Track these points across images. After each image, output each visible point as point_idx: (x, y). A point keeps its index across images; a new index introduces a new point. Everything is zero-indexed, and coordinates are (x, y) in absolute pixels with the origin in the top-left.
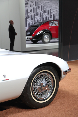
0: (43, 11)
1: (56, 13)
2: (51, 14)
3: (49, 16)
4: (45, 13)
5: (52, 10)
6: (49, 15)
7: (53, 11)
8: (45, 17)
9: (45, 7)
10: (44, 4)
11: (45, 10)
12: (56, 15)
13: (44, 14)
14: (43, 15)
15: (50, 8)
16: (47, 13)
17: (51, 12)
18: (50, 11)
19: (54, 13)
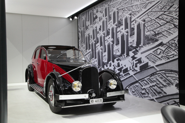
0: (116, 23)
1: (144, 21)
2: (132, 27)
3: (127, 32)
4: (119, 27)
5: (135, 14)
6: (129, 30)
7: (136, 17)
9: (120, 14)
10: (118, 7)
11: (119, 19)
12: (144, 25)
13: (118, 30)
14: (117, 33)
15: (130, 12)
16: (123, 27)
17: (131, 22)
18: (131, 18)
19: (140, 21)
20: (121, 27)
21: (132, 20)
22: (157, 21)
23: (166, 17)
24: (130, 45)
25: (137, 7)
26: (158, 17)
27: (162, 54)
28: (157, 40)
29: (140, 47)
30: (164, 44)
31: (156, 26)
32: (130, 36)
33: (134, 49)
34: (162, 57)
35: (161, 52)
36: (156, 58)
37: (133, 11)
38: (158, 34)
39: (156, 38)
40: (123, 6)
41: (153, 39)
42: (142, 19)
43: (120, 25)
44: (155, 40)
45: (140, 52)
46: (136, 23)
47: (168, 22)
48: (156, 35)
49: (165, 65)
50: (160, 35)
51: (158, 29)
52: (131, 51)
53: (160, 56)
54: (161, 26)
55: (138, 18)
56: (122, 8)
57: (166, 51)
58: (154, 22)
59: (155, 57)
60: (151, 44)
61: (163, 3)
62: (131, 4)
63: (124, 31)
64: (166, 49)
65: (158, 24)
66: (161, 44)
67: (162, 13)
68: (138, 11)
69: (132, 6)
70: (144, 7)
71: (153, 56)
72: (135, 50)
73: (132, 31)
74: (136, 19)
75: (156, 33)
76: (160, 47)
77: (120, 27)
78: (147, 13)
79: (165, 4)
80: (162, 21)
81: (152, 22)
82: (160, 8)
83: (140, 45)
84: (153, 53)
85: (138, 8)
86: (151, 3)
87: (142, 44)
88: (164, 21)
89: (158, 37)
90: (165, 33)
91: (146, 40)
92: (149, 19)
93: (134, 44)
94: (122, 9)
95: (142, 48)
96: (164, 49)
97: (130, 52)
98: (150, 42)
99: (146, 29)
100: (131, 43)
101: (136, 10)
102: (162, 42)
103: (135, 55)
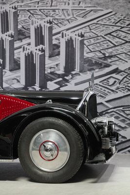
0: (11, 31)
1: (82, 36)
2: (54, 42)
3: (43, 50)
4: (21, 40)
5: (60, 22)
6: (46, 47)
7: (63, 28)
8: (20, 55)
9: (21, 18)
10: (16, 4)
11: (20, 27)
12: (82, 43)
13: (17, 44)
14: (12, 49)
15: (48, 19)
16: (32, 40)
17: (51, 35)
18: (50, 29)
20: (25, 41)
21: (54, 32)
22: (108, 38)
23: (124, 34)
24: (48, 71)
25: (65, 12)
26: (110, 34)
27: (118, 85)
28: (108, 66)
29: (72, 75)
30: (122, 71)
31: (105, 45)
32: (50, 57)
33: (59, 78)
34: (118, 88)
35: (115, 82)
36: (107, 90)
37: (57, 17)
38: (110, 57)
39: (105, 62)
40: (30, 6)
41: (101, 64)
42: (77, 33)
43: (21, 37)
44: (103, 65)
45: (73, 82)
46: (63, 37)
47: (127, 42)
48: (105, 58)
49: (123, 99)
50: (113, 59)
51: (110, 50)
52: (51, 81)
53: (113, 88)
54: (115, 46)
55: (68, 30)
56: (27, 9)
57: (124, 81)
58: (103, 39)
59: (104, 89)
60: (97, 70)
61: (119, 15)
62: (51, 6)
63: (33, 48)
64: (125, 77)
65: (110, 43)
66: (116, 71)
67: (116, 28)
68: (68, 20)
69: (54, 10)
70: (83, 15)
71: (100, 87)
72: (61, 79)
73: (54, 49)
74: (64, 32)
75: (107, 55)
76: (114, 75)
77: (23, 40)
78: (89, 26)
79: (122, 17)
80: (117, 40)
81: (98, 39)
82: (113, 21)
83: (73, 73)
84: (101, 84)
85: (69, 15)
86: (95, 11)
87: (77, 70)
88: (121, 40)
89: (109, 60)
90: (123, 56)
91: (86, 65)
92: (92, 35)
93: (59, 70)
94: (28, 11)
95: (78, 77)
96: (121, 78)
97: (49, 83)
98: (95, 67)
99: (86, 48)
100: (51, 68)
101: (63, 17)
102: (117, 69)
103: (61, 87)
